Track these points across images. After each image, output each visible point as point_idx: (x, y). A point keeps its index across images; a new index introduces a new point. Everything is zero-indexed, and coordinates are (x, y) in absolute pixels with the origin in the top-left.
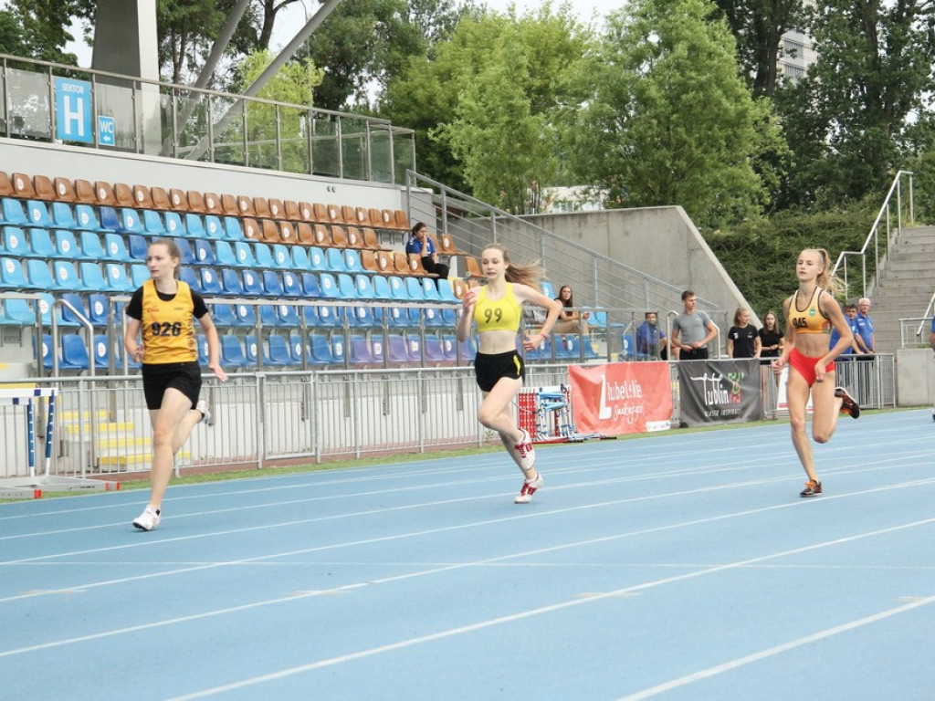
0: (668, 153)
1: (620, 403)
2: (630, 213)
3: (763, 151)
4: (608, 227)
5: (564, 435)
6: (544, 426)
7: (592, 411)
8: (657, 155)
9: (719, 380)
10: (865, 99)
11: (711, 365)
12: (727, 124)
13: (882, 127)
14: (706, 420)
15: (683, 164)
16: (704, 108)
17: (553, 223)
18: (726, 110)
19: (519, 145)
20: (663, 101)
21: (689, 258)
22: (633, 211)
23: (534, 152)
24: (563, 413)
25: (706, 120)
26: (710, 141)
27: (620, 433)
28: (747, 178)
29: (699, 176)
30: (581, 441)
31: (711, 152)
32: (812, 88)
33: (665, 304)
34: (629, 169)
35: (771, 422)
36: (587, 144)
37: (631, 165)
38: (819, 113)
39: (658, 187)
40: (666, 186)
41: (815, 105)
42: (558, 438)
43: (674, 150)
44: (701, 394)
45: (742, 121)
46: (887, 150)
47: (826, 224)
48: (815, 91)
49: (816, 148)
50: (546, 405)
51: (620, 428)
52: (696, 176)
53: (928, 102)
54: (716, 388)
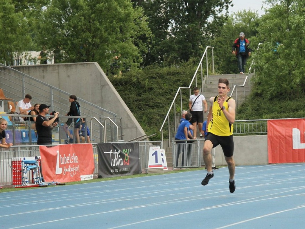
0: (90, 34)
1: (67, 166)
2: (70, 65)
3: (139, 34)
4: (58, 73)
5: (37, 183)
6: (26, 178)
7: (52, 170)
8: (84, 35)
9: (118, 153)
10: (187, 9)
11: (114, 145)
12: (121, 20)
13: (196, 24)
14: (111, 174)
15: (98, 40)
16: (108, 11)
17: (29, 70)
18: (119, 13)
19: (9, 28)
20: (87, 7)
21: (101, 89)
22: (72, 65)
23: (18, 33)
24: (36, 172)
25: (109, 18)
26: (111, 29)
27: (67, 181)
28: (131, 48)
29: (106, 47)
30: (46, 186)
31: (112, 35)
32: (161, 3)
33: (89, 113)
34: (69, 42)
35: (145, 175)
36: (47, 28)
37: (70, 40)
38: (165, 16)
39: (85, 52)
40: (89, 51)
41: (163, 12)
42: (33, 184)
43: (93, 33)
44: (109, 161)
45: (128, 19)
46: (199, 36)
47: (171, 73)
48: (162, 5)
49: (163, 34)
50: (27, 167)
51: (66, 179)
52: (104, 47)
53: (218, 12)
54: (117, 158)
